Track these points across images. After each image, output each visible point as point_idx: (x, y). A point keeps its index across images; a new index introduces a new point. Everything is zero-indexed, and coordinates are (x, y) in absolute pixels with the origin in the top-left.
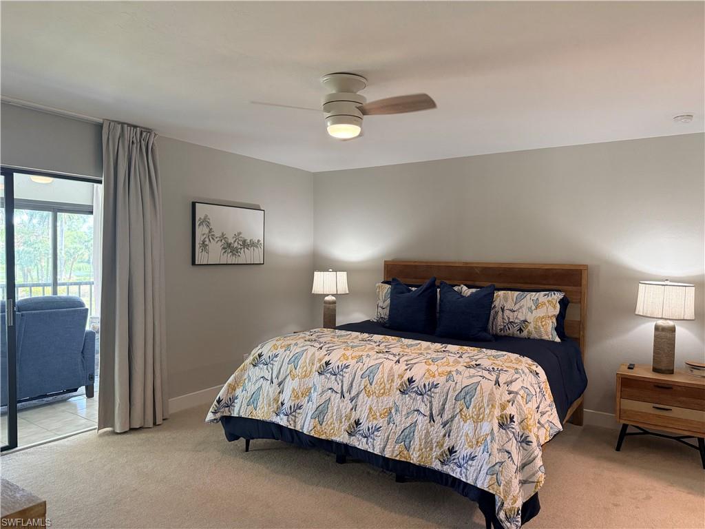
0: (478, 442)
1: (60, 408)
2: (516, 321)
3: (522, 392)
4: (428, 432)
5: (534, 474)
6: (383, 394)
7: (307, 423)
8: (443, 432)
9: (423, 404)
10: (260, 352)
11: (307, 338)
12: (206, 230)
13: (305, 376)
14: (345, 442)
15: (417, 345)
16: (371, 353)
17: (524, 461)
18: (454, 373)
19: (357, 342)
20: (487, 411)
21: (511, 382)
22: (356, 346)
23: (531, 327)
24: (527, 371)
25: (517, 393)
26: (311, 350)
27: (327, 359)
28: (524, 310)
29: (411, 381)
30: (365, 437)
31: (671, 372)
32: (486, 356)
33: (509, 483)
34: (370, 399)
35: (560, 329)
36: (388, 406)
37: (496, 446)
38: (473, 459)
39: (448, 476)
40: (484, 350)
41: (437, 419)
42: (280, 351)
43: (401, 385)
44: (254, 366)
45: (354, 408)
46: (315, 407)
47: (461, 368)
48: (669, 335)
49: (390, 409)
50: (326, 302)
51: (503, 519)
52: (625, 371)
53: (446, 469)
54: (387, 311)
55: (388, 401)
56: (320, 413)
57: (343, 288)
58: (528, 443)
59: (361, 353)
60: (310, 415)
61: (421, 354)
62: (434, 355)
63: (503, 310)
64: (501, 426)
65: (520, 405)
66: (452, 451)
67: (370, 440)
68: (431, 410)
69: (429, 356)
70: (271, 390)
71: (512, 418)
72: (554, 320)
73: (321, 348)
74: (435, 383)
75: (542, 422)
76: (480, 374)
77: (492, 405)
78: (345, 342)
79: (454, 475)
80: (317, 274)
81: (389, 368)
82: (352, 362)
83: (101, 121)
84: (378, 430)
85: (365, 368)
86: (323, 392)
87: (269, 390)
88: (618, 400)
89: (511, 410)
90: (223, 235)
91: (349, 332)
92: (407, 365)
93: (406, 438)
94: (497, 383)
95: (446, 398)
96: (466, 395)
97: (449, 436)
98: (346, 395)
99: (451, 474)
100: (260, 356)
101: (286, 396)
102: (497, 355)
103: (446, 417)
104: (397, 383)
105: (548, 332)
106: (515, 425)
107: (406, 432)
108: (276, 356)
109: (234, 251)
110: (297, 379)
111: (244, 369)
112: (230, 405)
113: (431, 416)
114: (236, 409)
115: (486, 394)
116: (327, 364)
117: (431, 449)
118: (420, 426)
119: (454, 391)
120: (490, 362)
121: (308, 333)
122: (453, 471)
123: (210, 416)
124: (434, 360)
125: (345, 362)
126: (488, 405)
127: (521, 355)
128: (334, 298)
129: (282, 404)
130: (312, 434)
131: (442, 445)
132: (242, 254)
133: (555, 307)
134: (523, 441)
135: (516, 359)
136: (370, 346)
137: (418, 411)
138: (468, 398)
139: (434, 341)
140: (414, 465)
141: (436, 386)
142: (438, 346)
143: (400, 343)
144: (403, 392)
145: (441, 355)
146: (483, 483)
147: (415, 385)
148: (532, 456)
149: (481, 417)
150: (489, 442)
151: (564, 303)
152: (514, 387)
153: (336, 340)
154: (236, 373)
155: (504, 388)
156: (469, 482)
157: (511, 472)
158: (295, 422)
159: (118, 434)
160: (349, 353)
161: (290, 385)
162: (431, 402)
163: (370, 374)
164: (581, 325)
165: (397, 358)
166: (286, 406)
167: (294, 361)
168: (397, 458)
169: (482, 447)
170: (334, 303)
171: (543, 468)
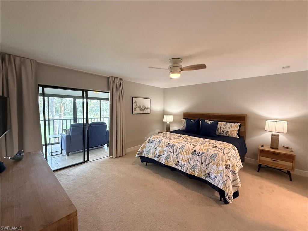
0: (218, 172)
1: (101, 149)
2: (225, 131)
3: (232, 156)
4: (201, 167)
5: (237, 184)
6: (186, 154)
7: (163, 160)
8: (206, 168)
9: (199, 159)
10: (150, 139)
11: (163, 135)
12: (136, 105)
13: (162, 147)
14: (174, 167)
15: (195, 138)
16: (182, 141)
17: (233, 179)
18: (209, 149)
19: (177, 137)
20: (221, 163)
21: (228, 153)
22: (177, 139)
23: (229, 133)
24: (232, 149)
25: (230, 157)
26: (164, 139)
27: (169, 142)
28: (227, 128)
29: (195, 151)
30: (181, 166)
31: (277, 149)
32: (218, 143)
33: (229, 187)
34: (182, 155)
35: (238, 134)
36: (188, 158)
37: (224, 175)
38: (216, 177)
39: (208, 181)
40: (217, 141)
41: (204, 163)
42: (155, 139)
43: (192, 152)
44: (148, 143)
45: (177, 157)
46: (165, 156)
47: (211, 148)
48: (277, 137)
49: (189, 159)
50: (167, 124)
51: (227, 199)
52: (260, 148)
53: (207, 179)
54: (185, 127)
55: (188, 157)
56: (167, 158)
57: (172, 120)
58: (235, 174)
59: (179, 141)
60: (164, 158)
61: (197, 142)
62: (201, 142)
63: (220, 128)
64: (226, 168)
65: (232, 161)
66: (209, 174)
67: (182, 167)
68: (202, 160)
69: (200, 143)
70: (153, 150)
71: (229, 165)
72: (237, 131)
73: (167, 139)
74: (203, 152)
75: (237, 165)
76: (217, 150)
77: (223, 161)
78: (173, 137)
79: (210, 182)
80: (164, 116)
81: (188, 147)
82: (177, 144)
83: (109, 77)
84: (185, 165)
85: (180, 146)
86: (168, 152)
87: (152, 150)
88: (259, 157)
89: (229, 163)
90: (140, 106)
91: (174, 134)
92: (194, 146)
93: (194, 168)
94: (224, 153)
95: (207, 157)
96: (214, 157)
97: (208, 169)
98: (175, 154)
99: (209, 181)
100: (150, 140)
101: (157, 152)
102: (221, 143)
103: (207, 163)
104: (191, 151)
105: (235, 135)
106: (230, 168)
107: (194, 166)
108: (154, 141)
109: (143, 110)
110: (160, 148)
111: (146, 144)
112: (142, 153)
113: (202, 162)
114: (144, 154)
115: (220, 157)
116: (169, 144)
117: (202, 172)
118: (198, 165)
119: (210, 155)
120: (220, 146)
121: (163, 134)
122: (209, 180)
123: (137, 156)
124: (202, 144)
125: (174, 144)
126: (221, 161)
127: (229, 143)
128: (169, 123)
129: (156, 154)
130: (165, 164)
131: (206, 172)
132: (145, 111)
133: (237, 127)
134: (233, 173)
135: (228, 145)
136: (181, 139)
137: (197, 160)
138: (214, 158)
139: (200, 138)
140: (196, 177)
141: (203, 153)
142: (202, 139)
143: (190, 138)
144: (193, 154)
145: (204, 142)
146: (221, 186)
147: (196, 152)
148: (237, 178)
149: (219, 164)
150: (222, 173)
151: (240, 126)
152: (229, 155)
153: (171, 136)
154: (144, 144)
155: (226, 155)
156: (215, 185)
157: (230, 183)
158: (160, 160)
159: (113, 158)
160: (175, 141)
161: (158, 149)
162: (202, 158)
163: (182, 148)
164: (244, 133)
165: (190, 143)
166: (157, 155)
167: (160, 142)
168: (191, 174)
169: (220, 174)
170: (169, 124)
171: (240, 182)
